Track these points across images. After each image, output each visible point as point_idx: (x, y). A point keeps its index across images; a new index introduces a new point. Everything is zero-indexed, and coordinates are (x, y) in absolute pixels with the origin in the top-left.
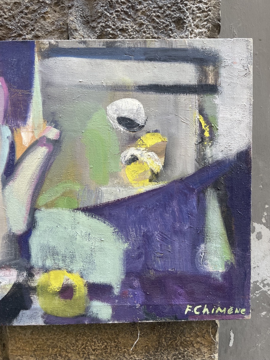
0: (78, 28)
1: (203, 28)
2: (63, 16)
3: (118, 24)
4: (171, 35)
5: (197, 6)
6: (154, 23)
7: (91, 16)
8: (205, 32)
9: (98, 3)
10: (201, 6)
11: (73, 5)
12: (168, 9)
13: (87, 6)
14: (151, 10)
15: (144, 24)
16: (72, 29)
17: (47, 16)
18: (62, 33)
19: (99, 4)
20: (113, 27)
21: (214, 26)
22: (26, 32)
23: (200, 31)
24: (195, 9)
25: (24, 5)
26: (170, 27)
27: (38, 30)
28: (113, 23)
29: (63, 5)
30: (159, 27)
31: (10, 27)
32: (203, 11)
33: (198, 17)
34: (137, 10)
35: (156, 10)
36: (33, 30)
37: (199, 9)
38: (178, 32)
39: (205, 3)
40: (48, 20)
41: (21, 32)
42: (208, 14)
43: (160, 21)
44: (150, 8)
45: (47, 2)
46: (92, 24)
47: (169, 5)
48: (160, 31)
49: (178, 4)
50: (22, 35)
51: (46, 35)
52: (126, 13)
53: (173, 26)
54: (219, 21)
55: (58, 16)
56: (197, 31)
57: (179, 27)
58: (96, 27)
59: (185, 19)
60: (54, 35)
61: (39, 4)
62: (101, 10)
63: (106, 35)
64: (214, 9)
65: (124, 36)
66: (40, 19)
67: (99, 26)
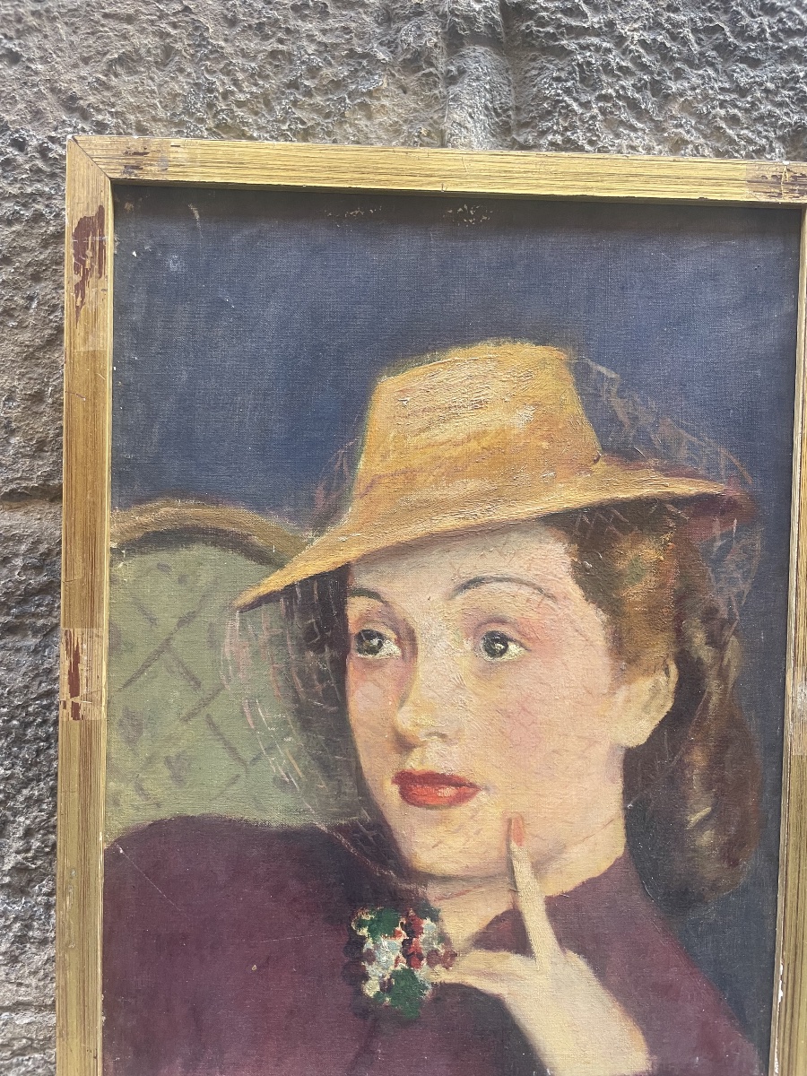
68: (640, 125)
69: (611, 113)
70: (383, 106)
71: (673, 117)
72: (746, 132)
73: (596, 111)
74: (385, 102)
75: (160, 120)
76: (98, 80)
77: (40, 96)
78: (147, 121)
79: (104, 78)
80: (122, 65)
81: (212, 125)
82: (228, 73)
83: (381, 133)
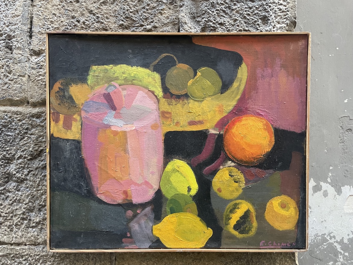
0: (187, 22)
1: (283, 23)
2: (176, 12)
3: (218, 19)
4: (258, 28)
5: (278, 7)
6: (245, 19)
7: (197, 13)
8: (285, 27)
9: (202, 4)
10: (282, 8)
11: (183, 5)
12: (257, 9)
13: (194, 5)
14: (244, 10)
15: (238, 20)
16: (182, 22)
17: (163, 12)
18: (174, 25)
19: (204, 5)
20: (214, 21)
21: (291, 22)
22: (147, 24)
23: (281, 26)
24: (277, 10)
25: (146, 3)
26: (257, 23)
27: (156, 22)
28: (214, 18)
29: (176, 4)
30: (249, 23)
31: (134, 19)
32: (283, 12)
33: (279, 16)
34: (233, 10)
35: (247, 10)
36: (152, 22)
37: (280, 10)
38: (264, 26)
39: (284, 5)
40: (164, 15)
41: (143, 23)
42: (287, 14)
43: (250, 18)
44: (243, 8)
45: (164, 1)
46: (197, 19)
47: (257, 7)
48: (250, 26)
49: (264, 5)
50: (144, 26)
51: (162, 26)
52: (224, 11)
53: (259, 21)
54: (295, 19)
55: (172, 12)
56: (278, 26)
57: (264, 22)
58: (201, 21)
59: (269, 17)
60: (168, 26)
61: (157, 3)
62: (205, 9)
63: (208, 27)
64: (291, 10)
65: (222, 28)
66: (158, 14)
67: (203, 20)
68: (226, 16)
69: (219, 13)
70: (165, 12)
71: (234, 14)
72: (252, 17)
73: (215, 13)
74: (165, 11)
75: (112, 16)
76: (97, 7)
77: (84, 10)
78: (109, 16)
79: (99, 7)
80: (103, 3)
81: (124, 17)
82: (128, 6)
83: (164, 18)
